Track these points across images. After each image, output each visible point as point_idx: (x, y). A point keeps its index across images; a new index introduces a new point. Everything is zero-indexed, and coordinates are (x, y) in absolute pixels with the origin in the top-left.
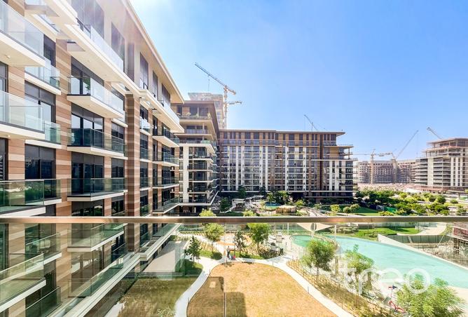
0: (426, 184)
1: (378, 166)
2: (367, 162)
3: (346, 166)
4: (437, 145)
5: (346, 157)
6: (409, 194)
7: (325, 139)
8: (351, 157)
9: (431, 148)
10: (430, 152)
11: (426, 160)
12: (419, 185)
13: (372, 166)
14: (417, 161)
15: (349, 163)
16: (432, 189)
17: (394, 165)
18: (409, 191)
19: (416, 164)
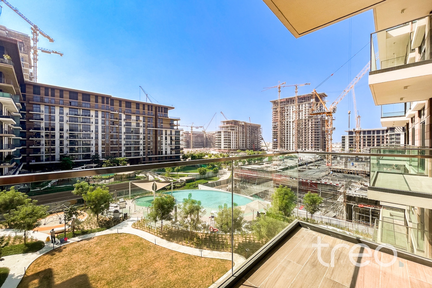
0: (221, 147)
1: (195, 135)
2: (188, 132)
3: (175, 135)
4: (225, 123)
5: (175, 127)
6: (213, 154)
7: (159, 111)
8: (178, 127)
9: (222, 125)
10: (222, 127)
11: (220, 132)
12: (217, 148)
13: (192, 135)
14: (216, 133)
15: (177, 132)
16: (223, 151)
17: (204, 135)
18: (213, 152)
19: (215, 135)
